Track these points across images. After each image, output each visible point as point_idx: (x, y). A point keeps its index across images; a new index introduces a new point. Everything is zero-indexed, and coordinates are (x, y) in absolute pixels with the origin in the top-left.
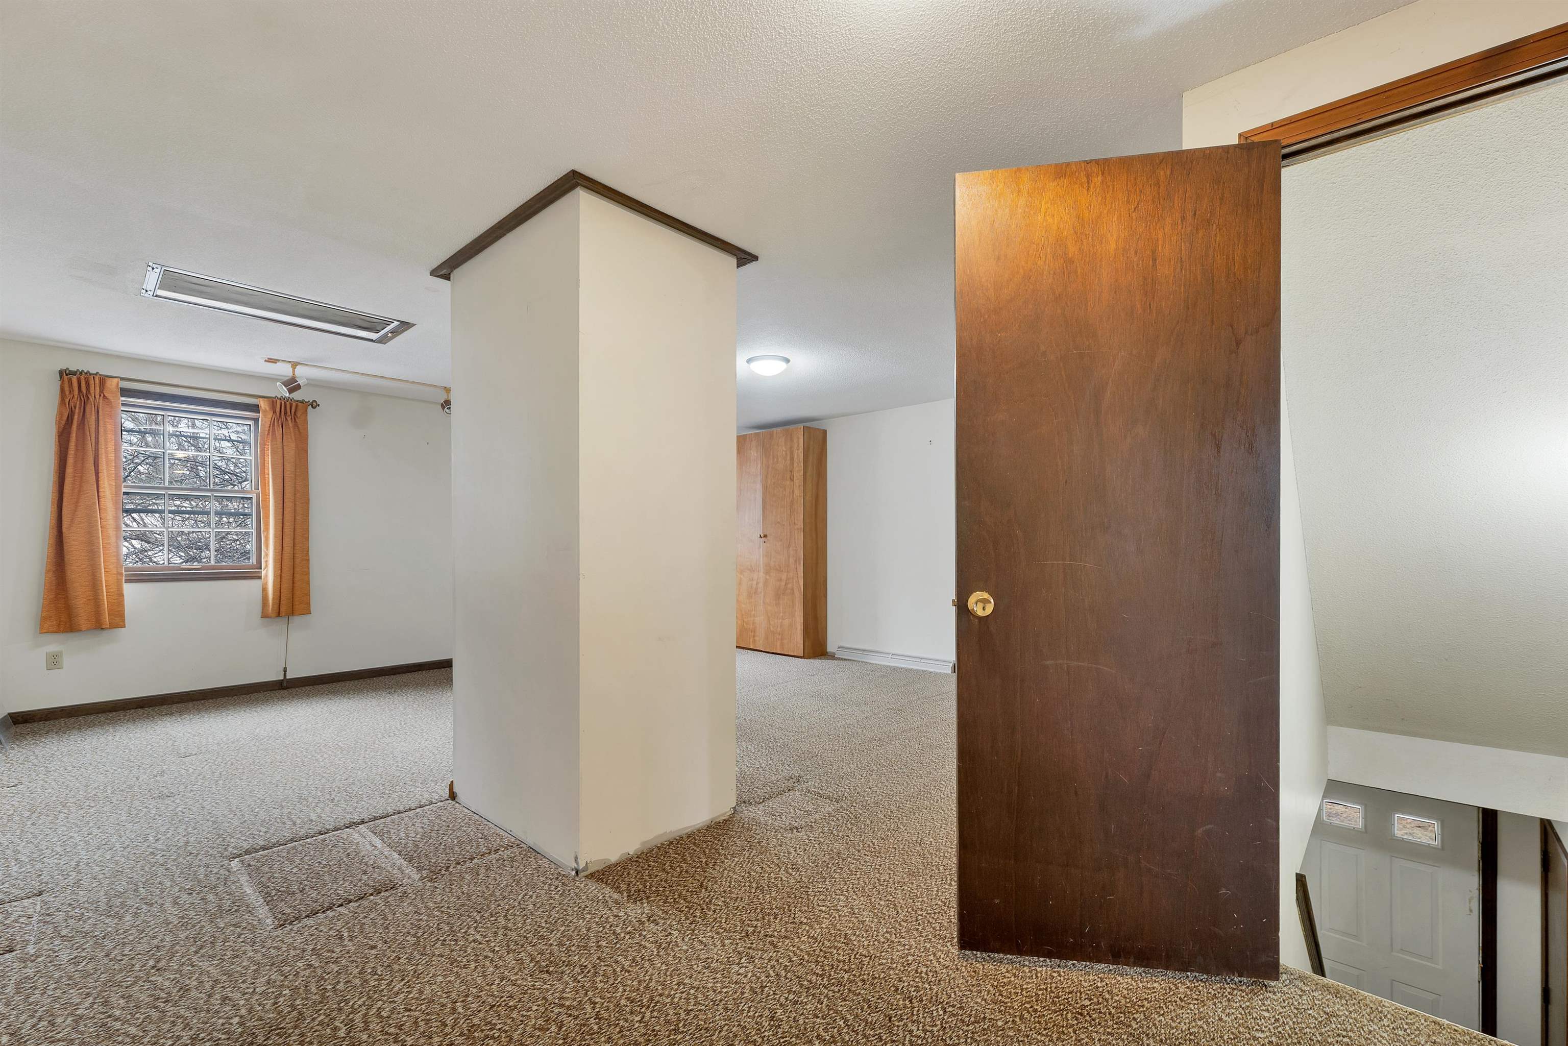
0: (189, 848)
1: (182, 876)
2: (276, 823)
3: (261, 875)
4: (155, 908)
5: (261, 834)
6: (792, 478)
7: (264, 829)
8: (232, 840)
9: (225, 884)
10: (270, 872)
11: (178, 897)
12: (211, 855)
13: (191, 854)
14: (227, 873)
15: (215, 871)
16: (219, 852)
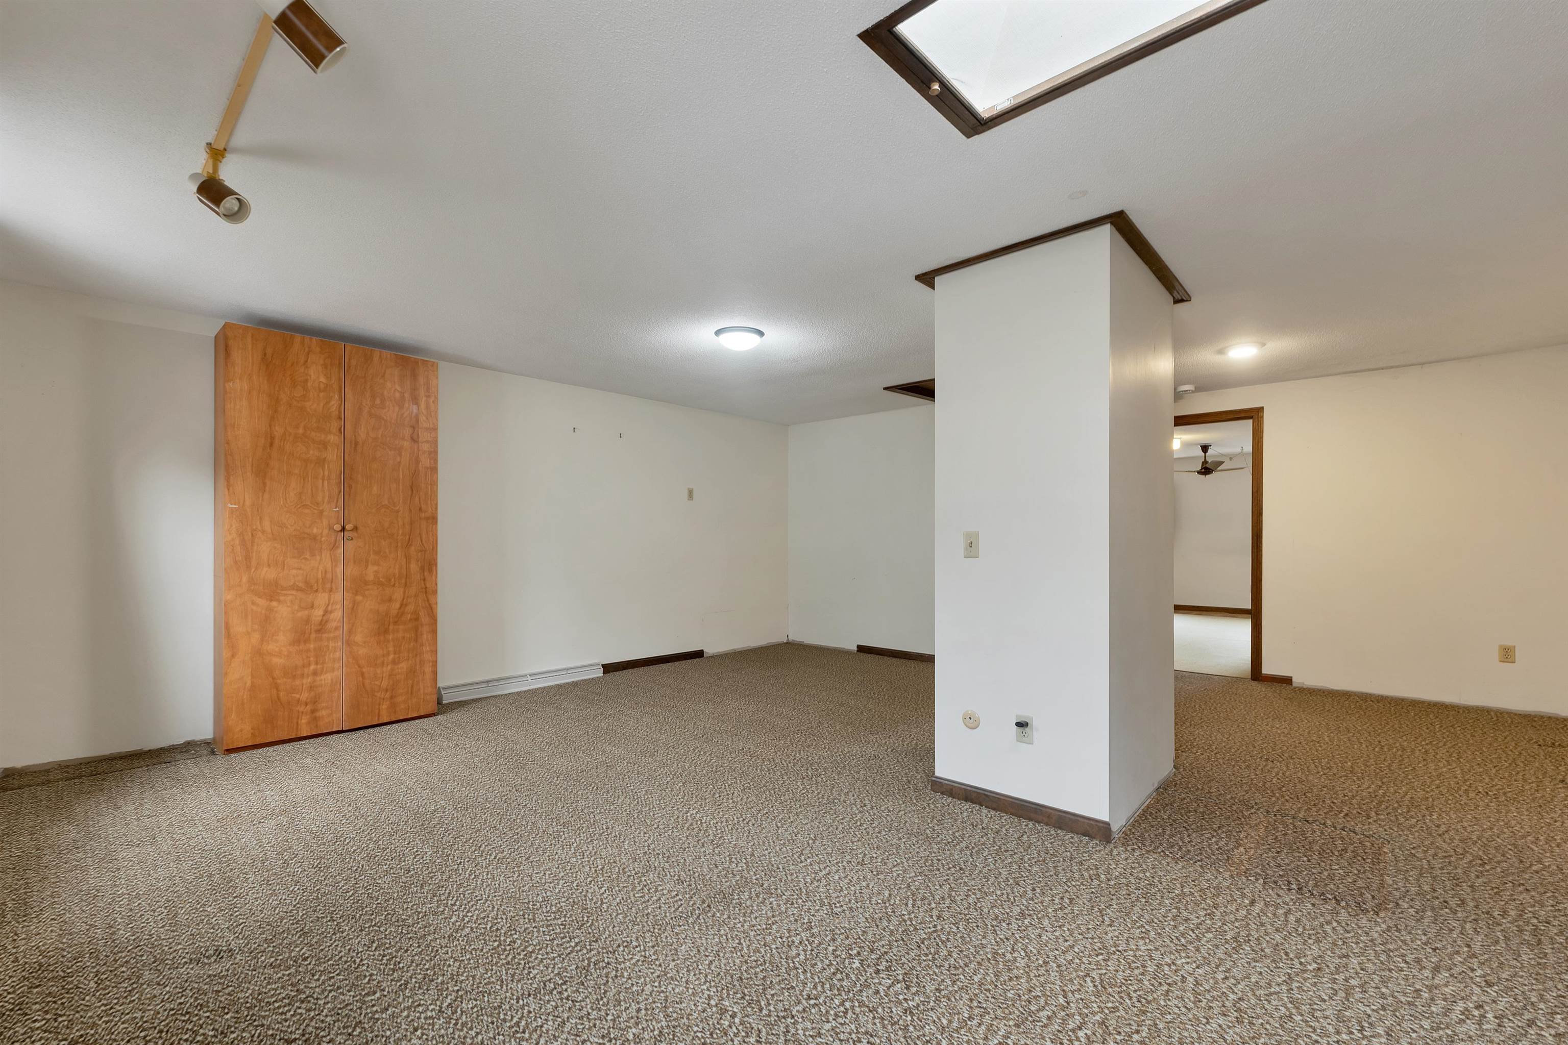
0: (1434, 959)
1: (1451, 927)
2: (1307, 927)
3: (1369, 880)
4: (1485, 908)
5: (1335, 924)
6: (415, 437)
7: (1328, 928)
8: (1376, 935)
9: (1408, 891)
10: (1359, 877)
11: (1458, 905)
12: (1410, 933)
13: (1434, 950)
14: (1400, 902)
15: (1412, 911)
16: (1399, 931)
